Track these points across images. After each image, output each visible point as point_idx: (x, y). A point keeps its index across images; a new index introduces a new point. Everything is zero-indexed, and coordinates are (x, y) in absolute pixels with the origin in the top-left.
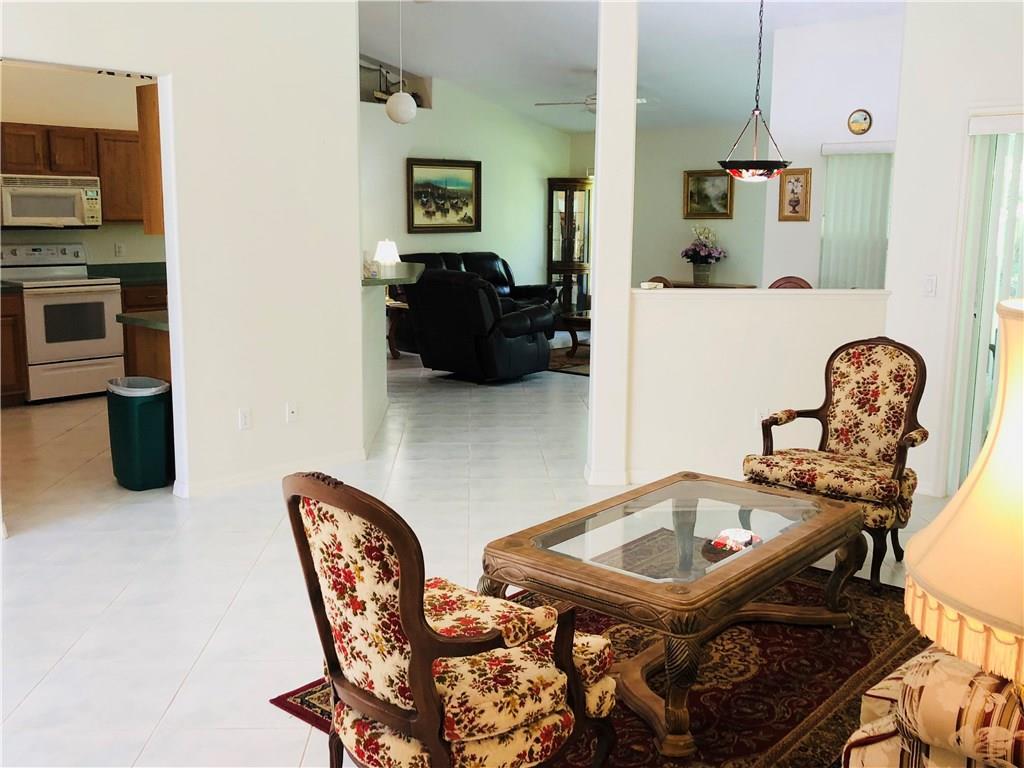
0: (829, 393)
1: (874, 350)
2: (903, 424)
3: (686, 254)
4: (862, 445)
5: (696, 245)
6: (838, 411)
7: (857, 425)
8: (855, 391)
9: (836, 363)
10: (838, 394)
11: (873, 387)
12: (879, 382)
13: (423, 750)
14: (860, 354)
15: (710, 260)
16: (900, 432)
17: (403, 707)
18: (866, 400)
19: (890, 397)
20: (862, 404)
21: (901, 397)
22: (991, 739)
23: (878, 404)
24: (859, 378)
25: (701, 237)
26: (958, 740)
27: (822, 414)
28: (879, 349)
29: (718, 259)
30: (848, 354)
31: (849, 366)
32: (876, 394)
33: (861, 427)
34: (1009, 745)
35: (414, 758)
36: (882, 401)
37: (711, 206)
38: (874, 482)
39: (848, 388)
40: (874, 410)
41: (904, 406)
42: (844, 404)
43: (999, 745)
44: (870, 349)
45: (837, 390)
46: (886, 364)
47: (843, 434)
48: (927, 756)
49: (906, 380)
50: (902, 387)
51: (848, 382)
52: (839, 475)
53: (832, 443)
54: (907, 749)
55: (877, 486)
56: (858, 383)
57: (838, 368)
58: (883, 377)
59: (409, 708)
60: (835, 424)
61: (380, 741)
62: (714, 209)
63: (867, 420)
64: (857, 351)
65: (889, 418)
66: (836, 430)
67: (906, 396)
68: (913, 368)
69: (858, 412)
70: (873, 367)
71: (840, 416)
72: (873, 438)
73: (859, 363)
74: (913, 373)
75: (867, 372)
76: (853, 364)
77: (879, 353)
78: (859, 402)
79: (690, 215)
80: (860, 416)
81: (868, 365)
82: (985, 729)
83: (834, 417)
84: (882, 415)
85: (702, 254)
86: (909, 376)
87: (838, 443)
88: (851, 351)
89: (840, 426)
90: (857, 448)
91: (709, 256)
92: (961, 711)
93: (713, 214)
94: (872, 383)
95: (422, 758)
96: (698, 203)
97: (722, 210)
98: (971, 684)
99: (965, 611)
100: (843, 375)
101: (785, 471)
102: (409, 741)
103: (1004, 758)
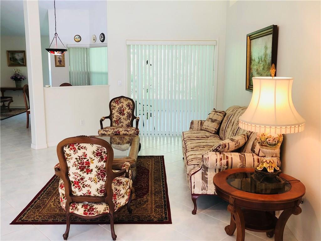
0: (111, 112)
1: (121, 99)
2: (131, 117)
3: (12, 78)
4: (122, 124)
5: (16, 75)
6: (114, 116)
7: (120, 119)
8: (118, 110)
9: (112, 104)
10: (114, 111)
11: (122, 109)
12: (124, 107)
13: (107, 205)
14: (117, 101)
15: (21, 80)
16: (131, 119)
17: (100, 196)
18: (121, 112)
19: (127, 111)
20: (120, 113)
21: (130, 110)
22: (222, 163)
23: (124, 113)
24: (118, 107)
25: (17, 72)
26: (216, 165)
27: (110, 117)
28: (122, 99)
29: (24, 79)
30: (114, 101)
31: (115, 104)
32: (123, 110)
33: (121, 119)
34: (226, 163)
35: (105, 208)
36: (125, 112)
37: (18, 62)
38: (134, 131)
39: (116, 110)
40: (124, 114)
41: (131, 112)
42: (116, 114)
43: (224, 163)
44: (120, 99)
45: (113, 110)
46: (125, 103)
47: (116, 122)
48: (207, 171)
49: (131, 106)
50: (130, 108)
51: (116, 108)
52: (125, 131)
53: (114, 124)
54: (203, 171)
55: (135, 132)
56: (118, 108)
57: (113, 105)
58: (125, 106)
59: (102, 195)
60: (114, 119)
61: (94, 207)
62: (19, 63)
63: (122, 117)
64: (117, 100)
65: (128, 116)
66: (115, 121)
67: (131, 110)
68: (131, 103)
69: (120, 115)
70: (122, 104)
71: (115, 117)
72: (124, 121)
73: (118, 103)
74: (132, 104)
75: (120, 105)
76: (116, 103)
77: (122, 100)
78: (119, 113)
79: (10, 65)
80: (120, 116)
81: (120, 103)
82: (221, 161)
83: (114, 117)
84: (126, 115)
85: (18, 78)
86: (131, 105)
87: (115, 124)
88: (115, 100)
89: (115, 120)
90: (120, 125)
91: (21, 78)
92: (216, 159)
93: (20, 65)
94: (122, 108)
95: (107, 207)
96: (13, 61)
97: (22, 64)
98: (216, 154)
99: (265, 126)
100: (114, 107)
101: (111, 132)
102: (102, 204)
103: (225, 165)
